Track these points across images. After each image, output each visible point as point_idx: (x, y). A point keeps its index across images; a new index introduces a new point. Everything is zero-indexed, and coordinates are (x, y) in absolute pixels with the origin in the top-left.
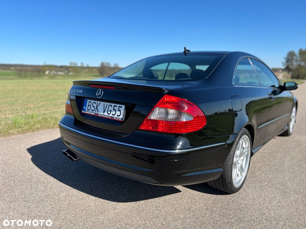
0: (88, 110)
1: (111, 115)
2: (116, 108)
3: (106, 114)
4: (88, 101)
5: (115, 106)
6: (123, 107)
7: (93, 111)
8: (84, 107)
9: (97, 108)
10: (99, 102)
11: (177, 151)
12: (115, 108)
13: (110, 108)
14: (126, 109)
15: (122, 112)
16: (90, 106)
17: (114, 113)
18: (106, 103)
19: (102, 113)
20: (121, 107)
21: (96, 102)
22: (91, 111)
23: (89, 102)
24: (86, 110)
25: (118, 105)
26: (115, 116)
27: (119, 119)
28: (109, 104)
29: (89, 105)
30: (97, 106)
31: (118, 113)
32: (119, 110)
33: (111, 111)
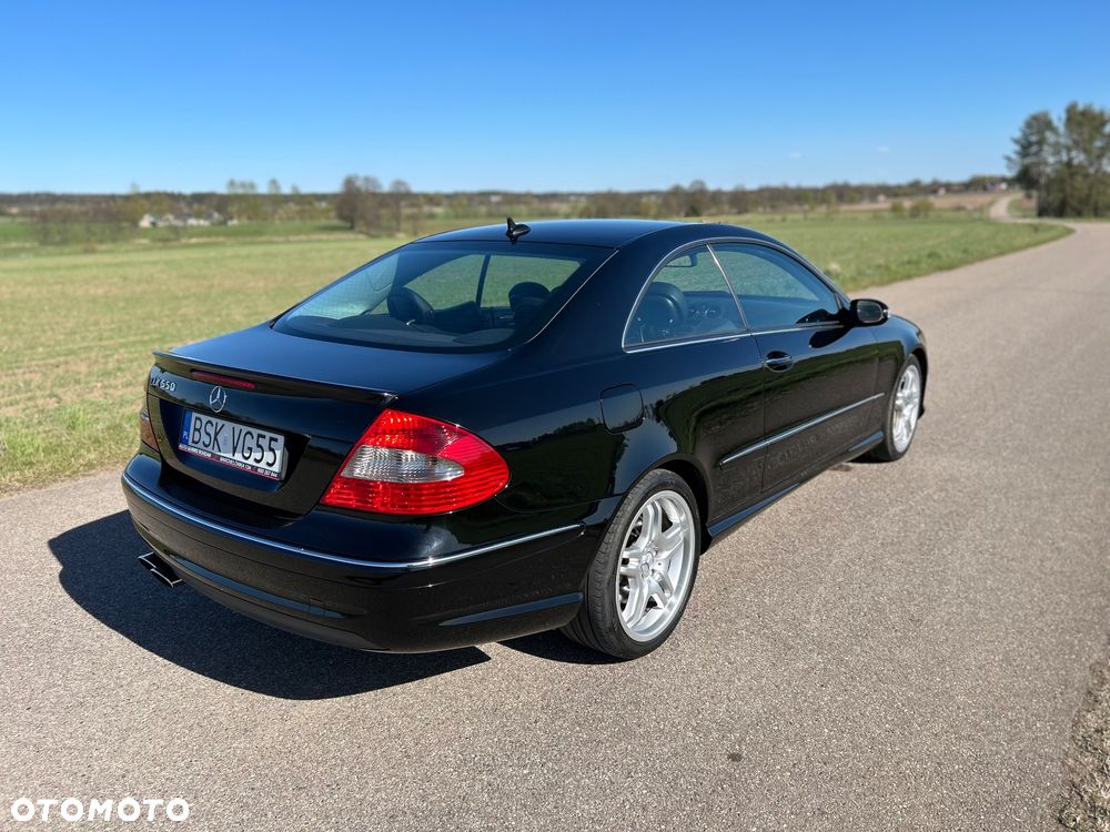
0: (193, 442)
1: (251, 462)
2: (264, 443)
3: (238, 456)
4: (195, 415)
5: (260, 436)
6: (281, 439)
7: (206, 446)
8: (185, 433)
9: (216, 439)
10: (220, 422)
11: (431, 562)
12: (261, 441)
13: (251, 442)
14: (287, 445)
15: (278, 453)
16: (199, 430)
17: (258, 456)
18: (238, 427)
19: (230, 456)
20: (276, 440)
21: (214, 420)
22: (200, 445)
23: (197, 418)
24: (190, 443)
25: (268, 435)
26: (262, 465)
27: (273, 474)
28: (245, 429)
29: (195, 429)
30: (216, 434)
31: (269, 457)
32: (272, 450)
33: (250, 449)
